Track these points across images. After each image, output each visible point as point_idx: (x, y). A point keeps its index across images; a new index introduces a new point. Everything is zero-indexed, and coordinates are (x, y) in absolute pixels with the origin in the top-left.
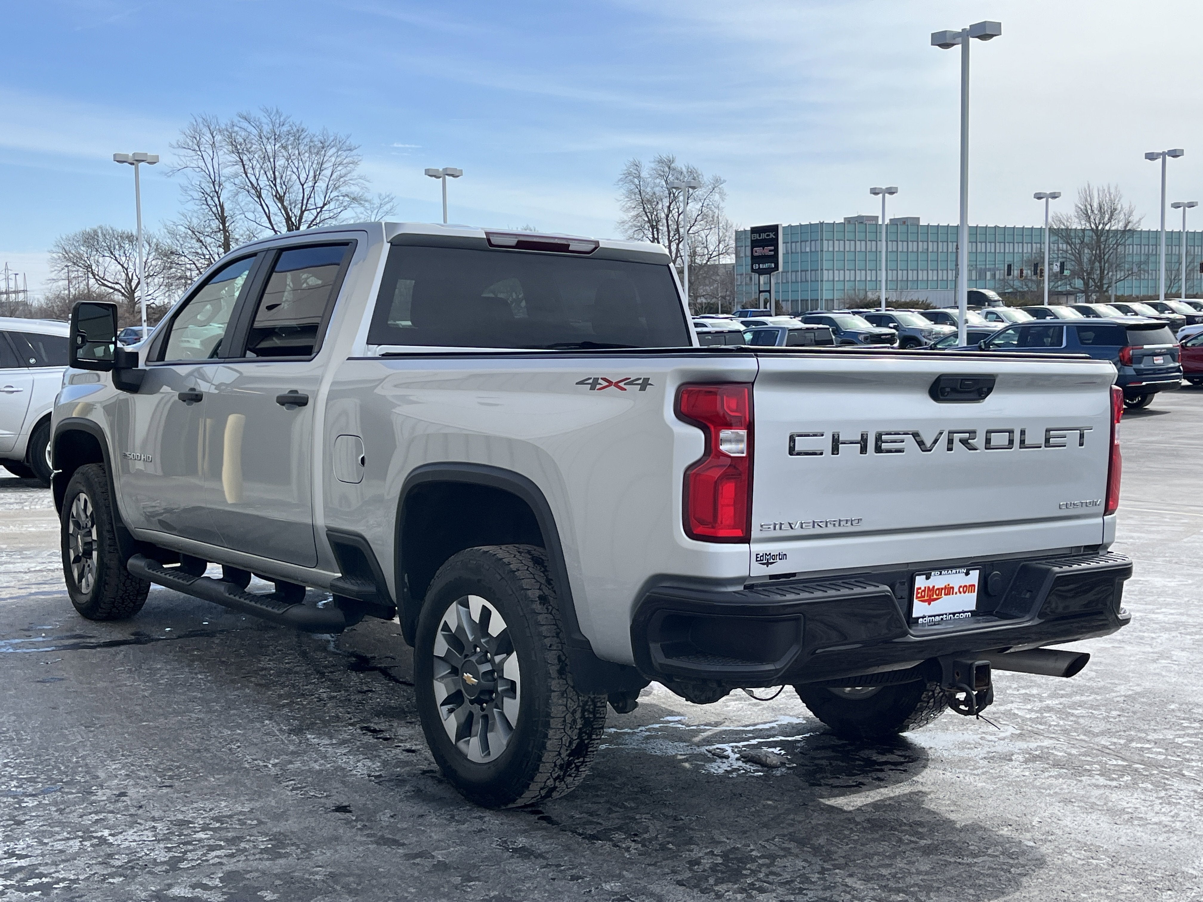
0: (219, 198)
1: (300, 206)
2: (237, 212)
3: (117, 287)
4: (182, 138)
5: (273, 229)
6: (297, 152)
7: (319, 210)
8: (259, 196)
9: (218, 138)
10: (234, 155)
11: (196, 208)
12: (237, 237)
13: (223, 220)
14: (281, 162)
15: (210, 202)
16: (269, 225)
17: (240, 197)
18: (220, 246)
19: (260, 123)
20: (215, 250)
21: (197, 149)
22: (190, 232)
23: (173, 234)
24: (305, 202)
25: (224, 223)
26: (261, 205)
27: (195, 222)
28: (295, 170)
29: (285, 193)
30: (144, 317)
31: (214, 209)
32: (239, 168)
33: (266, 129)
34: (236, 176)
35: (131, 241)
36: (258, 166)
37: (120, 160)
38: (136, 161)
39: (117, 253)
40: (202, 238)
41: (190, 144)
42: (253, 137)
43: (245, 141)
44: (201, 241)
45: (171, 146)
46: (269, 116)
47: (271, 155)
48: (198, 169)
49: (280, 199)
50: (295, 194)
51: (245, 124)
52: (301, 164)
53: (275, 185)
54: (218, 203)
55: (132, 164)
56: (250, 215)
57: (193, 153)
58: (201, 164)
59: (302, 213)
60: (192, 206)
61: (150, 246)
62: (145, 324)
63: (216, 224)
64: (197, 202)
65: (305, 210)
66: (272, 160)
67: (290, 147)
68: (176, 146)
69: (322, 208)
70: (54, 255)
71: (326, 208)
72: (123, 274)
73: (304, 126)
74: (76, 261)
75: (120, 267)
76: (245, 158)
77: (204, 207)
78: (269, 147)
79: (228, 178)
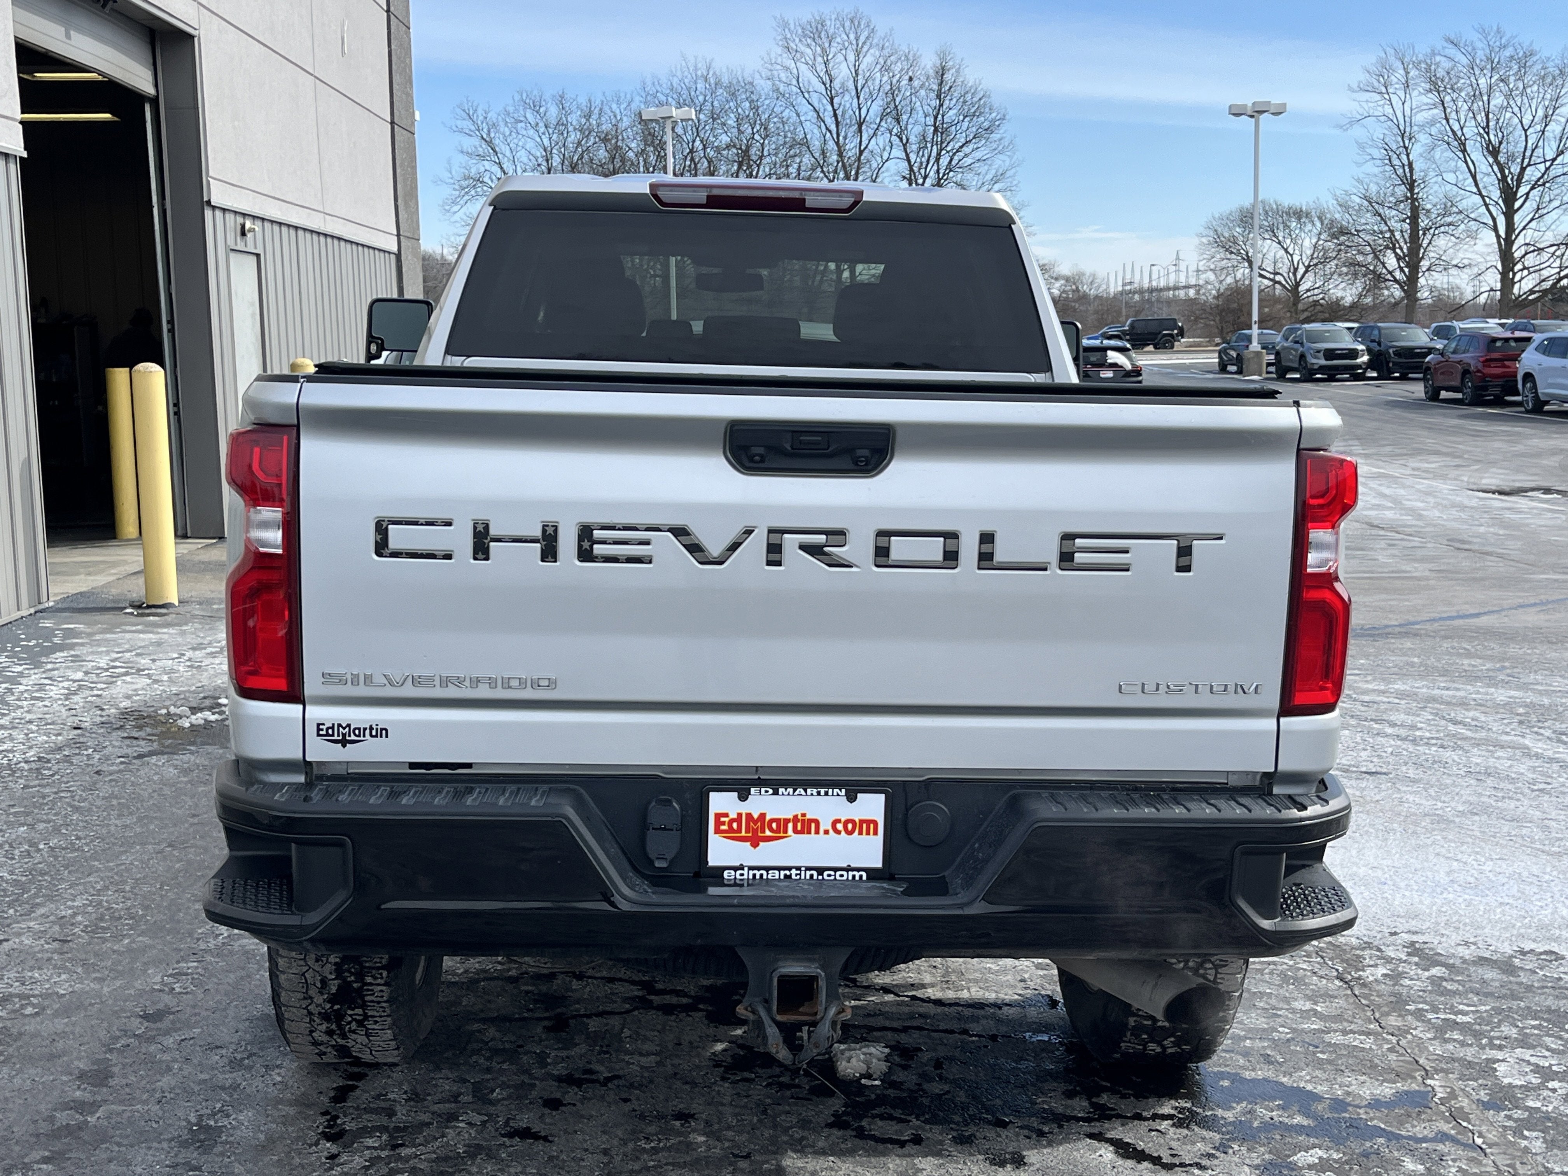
0: (1408, 155)
1: (1519, 160)
2: (1432, 174)
3: (1278, 278)
4: (1363, 77)
5: (1480, 194)
6: (1521, 86)
7: (1548, 164)
8: (1464, 151)
9: (1413, 73)
10: (1430, 95)
11: (1376, 170)
12: (1429, 206)
13: (1411, 185)
14: (1498, 100)
15: (1396, 162)
16: (1475, 190)
17: (1437, 153)
18: (1404, 221)
19: (1474, 49)
20: (1398, 226)
21: (1384, 90)
22: (1366, 203)
23: (1345, 207)
24: (1528, 154)
25: (1411, 189)
26: (1466, 162)
27: (1373, 188)
28: (1516, 110)
29: (1501, 143)
30: (1255, 317)
31: (1400, 172)
32: (1438, 112)
33: (1480, 55)
34: (1433, 123)
35: (1299, 218)
36: (1466, 107)
37: (1237, 112)
38: (1257, 112)
39: (1281, 235)
40: (1381, 211)
41: (1376, 84)
42: (1461, 68)
43: (1448, 73)
44: (1380, 215)
45: (1350, 89)
46: (1486, 38)
47: (1484, 91)
48: (1383, 119)
49: (1494, 152)
50: (1515, 144)
51: (1452, 51)
52: (1526, 101)
53: (1488, 134)
54: (1406, 162)
55: (1252, 116)
56: (1450, 177)
57: (1378, 97)
58: (1388, 110)
59: (1523, 170)
60: (1372, 168)
61: (1322, 224)
62: (1255, 327)
63: (1401, 191)
64: (1379, 162)
65: (1529, 165)
66: (1485, 98)
67: (1512, 79)
68: (1355, 86)
69: (1554, 160)
70: (1204, 240)
71: (1559, 159)
72: (1286, 261)
73: (1536, 47)
74: (1228, 245)
75: (1282, 252)
76: (1448, 98)
77: (1388, 168)
78: (1482, 81)
79: (1422, 126)
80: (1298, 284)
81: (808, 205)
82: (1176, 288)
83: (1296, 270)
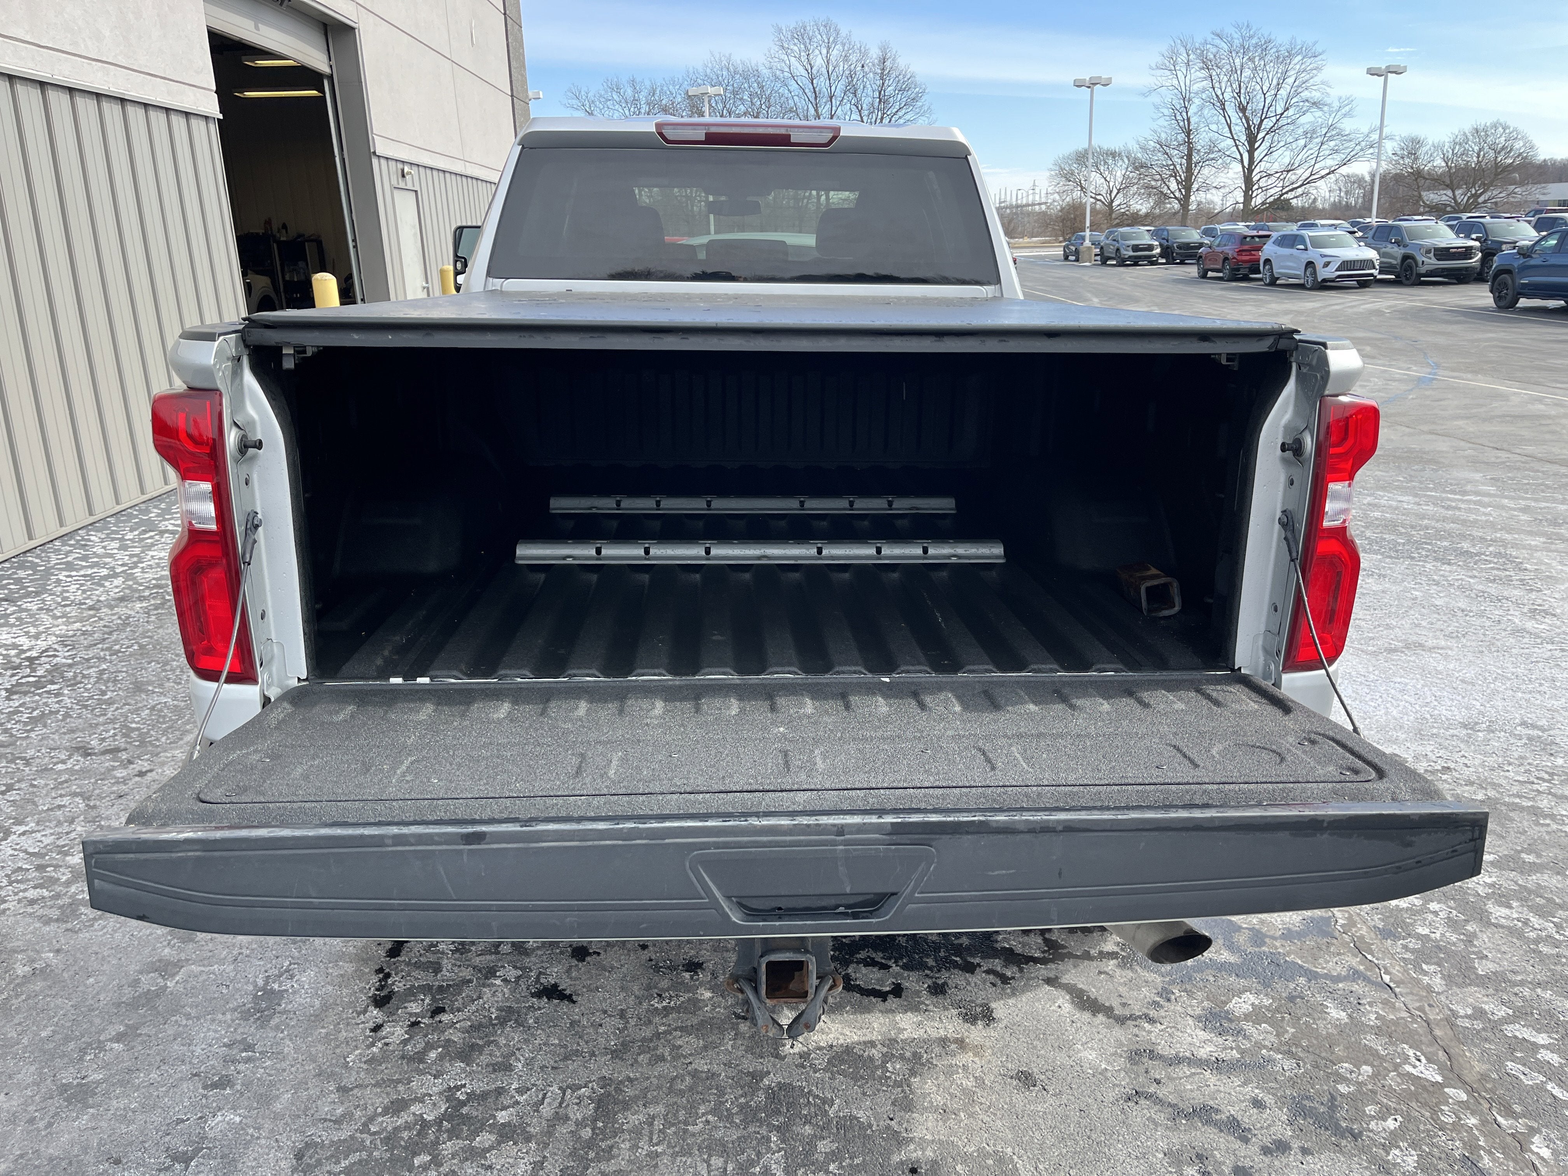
0: (1187, 113)
1: (1259, 115)
2: (1202, 125)
3: (1099, 197)
4: (1160, 59)
5: (1233, 138)
6: (1262, 63)
7: (1278, 117)
8: (1224, 109)
9: (1192, 57)
10: (1202, 71)
11: (1166, 124)
12: (1199, 147)
13: (1188, 133)
14: (1247, 73)
15: (1179, 117)
16: (1229, 135)
17: (1206, 111)
18: (1183, 158)
19: (1232, 38)
20: (1179, 161)
21: (1173, 68)
22: (1158, 146)
23: (1144, 149)
24: (1266, 109)
25: (1188, 136)
26: (1225, 117)
27: (1163, 136)
28: (1259, 80)
29: (1248, 103)
30: (1088, 224)
31: (1181, 124)
32: (1207, 84)
33: (1237, 42)
34: (1204, 90)
35: (1114, 157)
36: (1226, 79)
37: (1078, 84)
38: (1092, 85)
39: (1102, 168)
40: (1168, 151)
41: (1168, 64)
42: (1222, 52)
43: (1215, 56)
44: (1167, 154)
45: (1151, 68)
46: (1240, 31)
47: (1238, 67)
48: (1171, 88)
49: (1243, 109)
50: (1258, 104)
51: (1217, 41)
52: (1265, 74)
53: (1240, 97)
54: (1185, 118)
55: (1089, 87)
56: (1214, 127)
57: (1168, 73)
58: (1175, 82)
59: (1262, 121)
60: (1162, 122)
61: (1129, 160)
62: (1088, 230)
63: (1182, 137)
64: (1168, 118)
65: (1266, 118)
66: (1239, 72)
67: (1257, 59)
68: (1154, 67)
69: (1282, 114)
70: (1052, 173)
71: (1286, 113)
72: (1105, 186)
73: (1273, 37)
74: (1068, 176)
75: (1103, 180)
76: (1214, 73)
77: (1173, 122)
78: (1238, 62)
79: (1197, 93)
80: (1112, 201)
81: (792, 141)
82: (1033, 205)
83: (1111, 192)
